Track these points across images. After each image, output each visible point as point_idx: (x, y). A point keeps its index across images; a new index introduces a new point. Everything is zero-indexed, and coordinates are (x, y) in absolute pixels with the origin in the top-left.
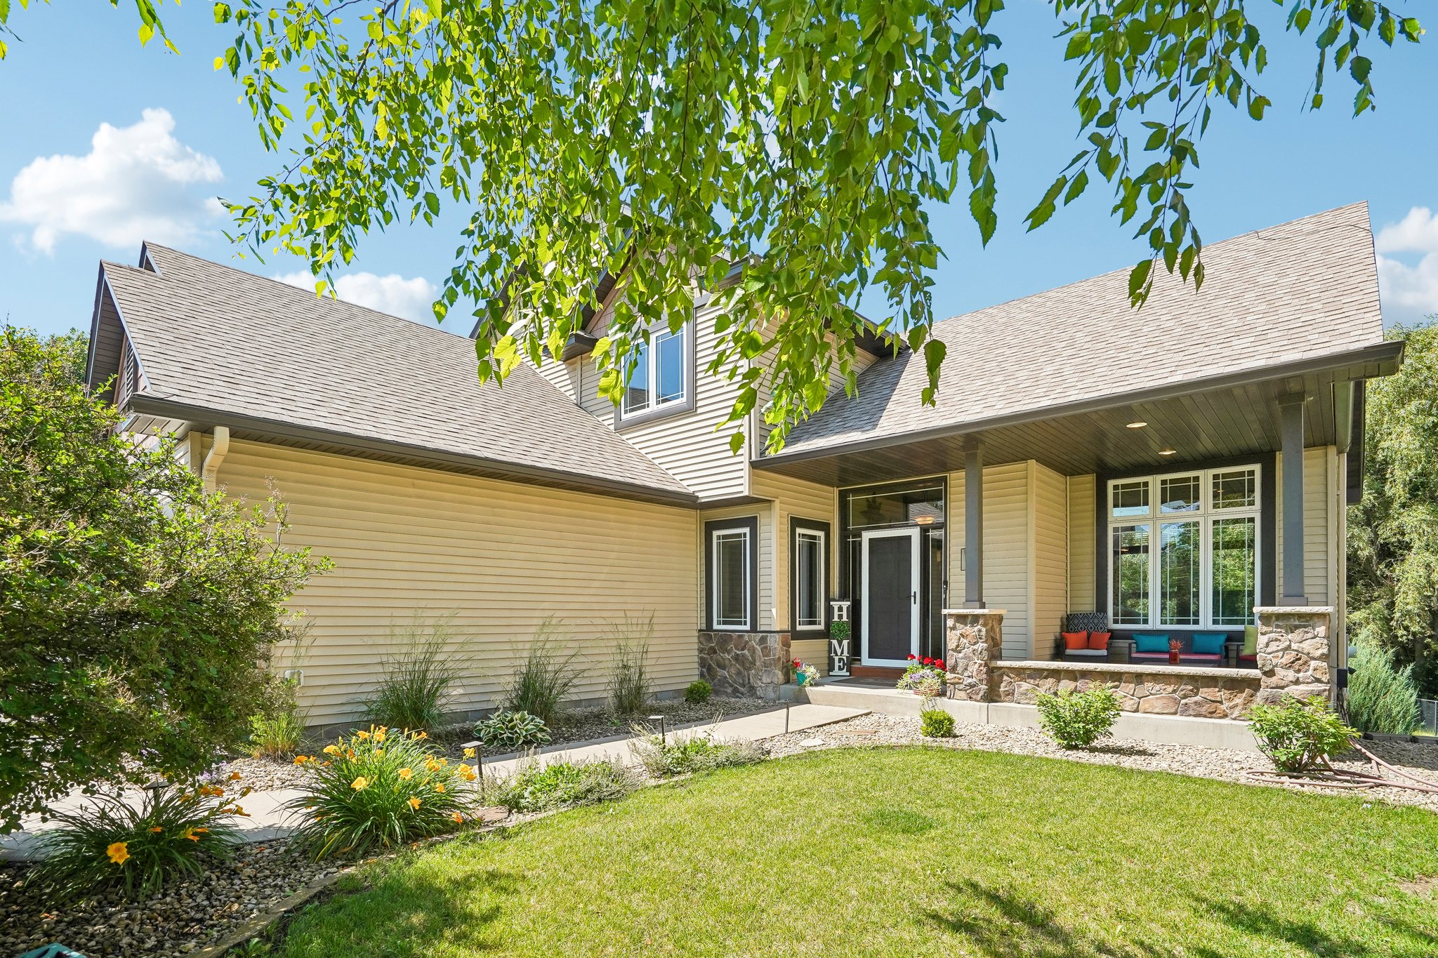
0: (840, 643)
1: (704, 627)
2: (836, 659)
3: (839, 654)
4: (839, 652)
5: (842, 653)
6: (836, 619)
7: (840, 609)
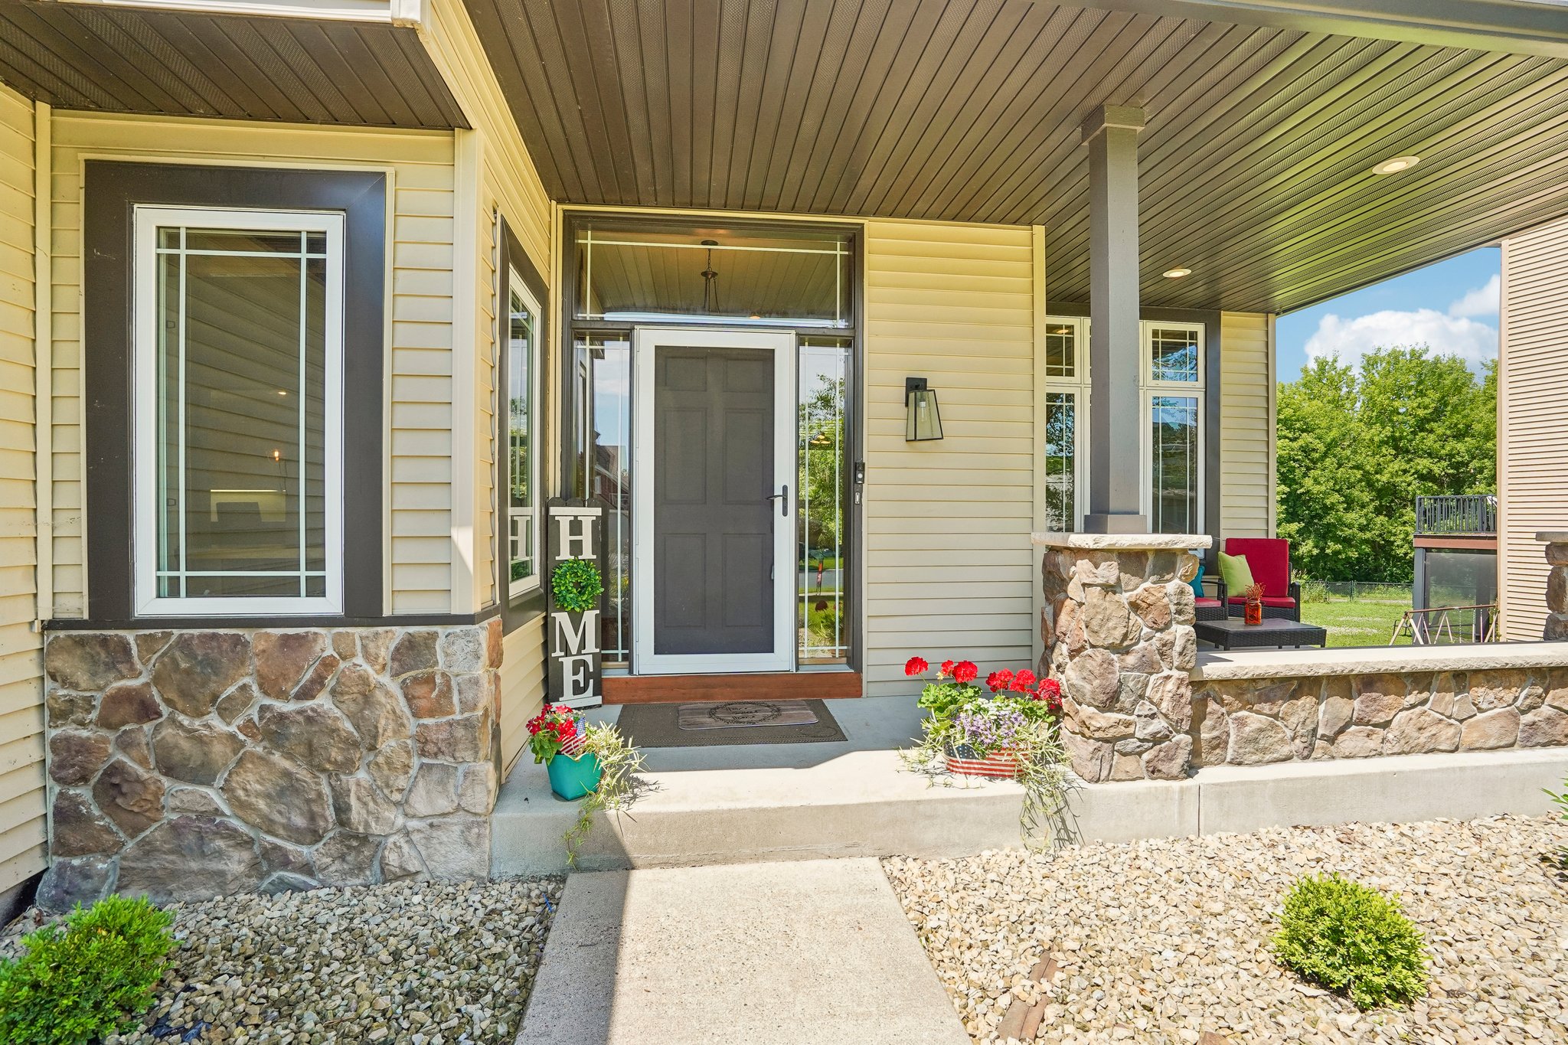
0: (576, 620)
1: (77, 606)
2: (568, 663)
3: (574, 648)
4: (574, 643)
5: (582, 645)
6: (565, 554)
7: (576, 527)
